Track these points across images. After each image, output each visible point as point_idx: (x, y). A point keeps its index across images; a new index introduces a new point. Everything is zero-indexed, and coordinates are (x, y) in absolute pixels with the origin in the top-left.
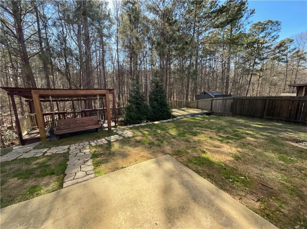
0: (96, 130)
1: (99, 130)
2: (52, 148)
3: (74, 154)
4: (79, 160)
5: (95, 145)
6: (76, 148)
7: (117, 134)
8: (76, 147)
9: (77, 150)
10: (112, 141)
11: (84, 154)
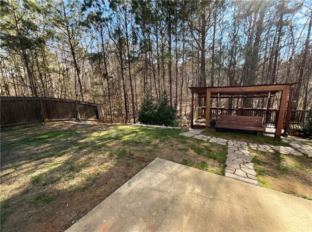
0: (255, 133)
1: (258, 134)
2: (213, 137)
3: (233, 150)
4: (238, 158)
5: (256, 149)
6: (233, 145)
7: (291, 146)
8: (233, 143)
9: (234, 147)
10: (281, 152)
11: (242, 154)
